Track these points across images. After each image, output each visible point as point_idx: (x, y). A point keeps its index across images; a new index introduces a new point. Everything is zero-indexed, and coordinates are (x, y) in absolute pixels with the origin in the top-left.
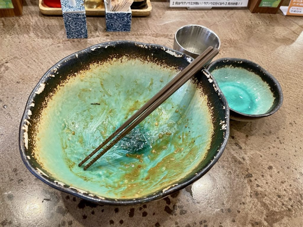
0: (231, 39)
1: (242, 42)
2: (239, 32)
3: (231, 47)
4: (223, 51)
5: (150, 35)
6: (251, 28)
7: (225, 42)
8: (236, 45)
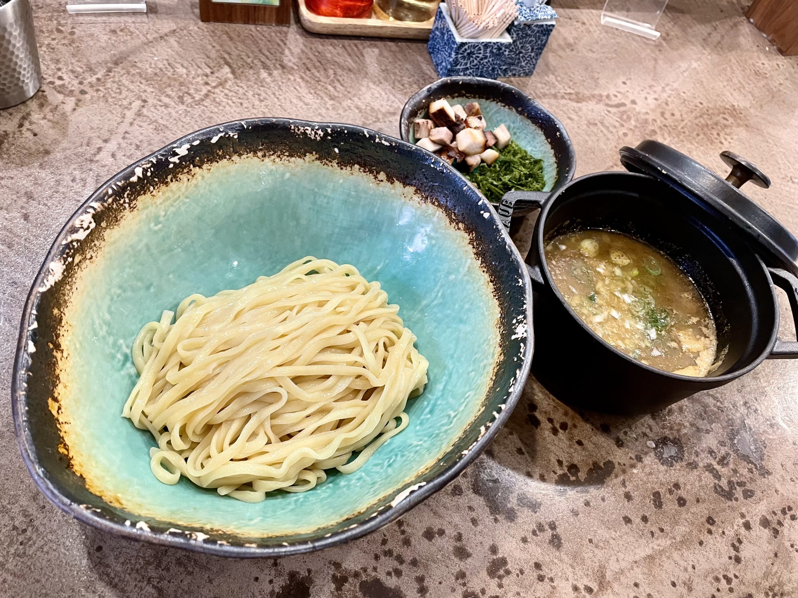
0: (733, 106)
1: (758, 114)
2: (744, 88)
3: (739, 125)
4: (726, 136)
5: (563, 97)
6: (766, 78)
7: (724, 113)
8: (748, 120)
